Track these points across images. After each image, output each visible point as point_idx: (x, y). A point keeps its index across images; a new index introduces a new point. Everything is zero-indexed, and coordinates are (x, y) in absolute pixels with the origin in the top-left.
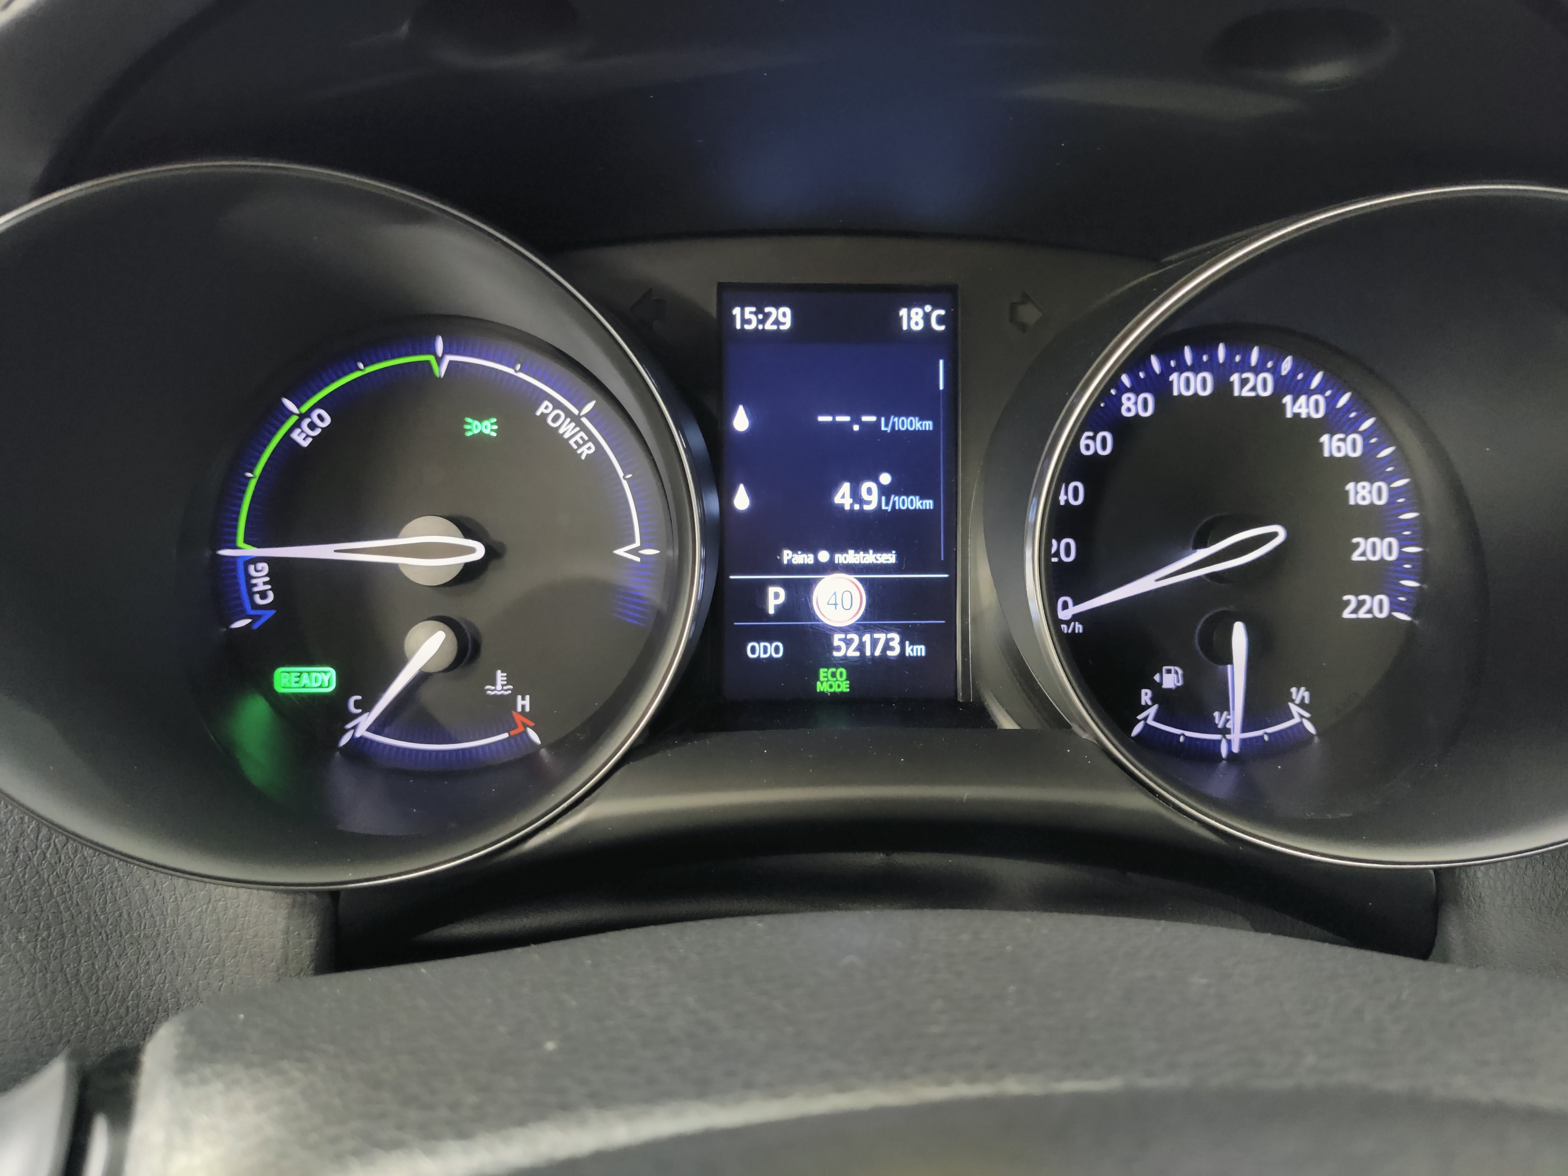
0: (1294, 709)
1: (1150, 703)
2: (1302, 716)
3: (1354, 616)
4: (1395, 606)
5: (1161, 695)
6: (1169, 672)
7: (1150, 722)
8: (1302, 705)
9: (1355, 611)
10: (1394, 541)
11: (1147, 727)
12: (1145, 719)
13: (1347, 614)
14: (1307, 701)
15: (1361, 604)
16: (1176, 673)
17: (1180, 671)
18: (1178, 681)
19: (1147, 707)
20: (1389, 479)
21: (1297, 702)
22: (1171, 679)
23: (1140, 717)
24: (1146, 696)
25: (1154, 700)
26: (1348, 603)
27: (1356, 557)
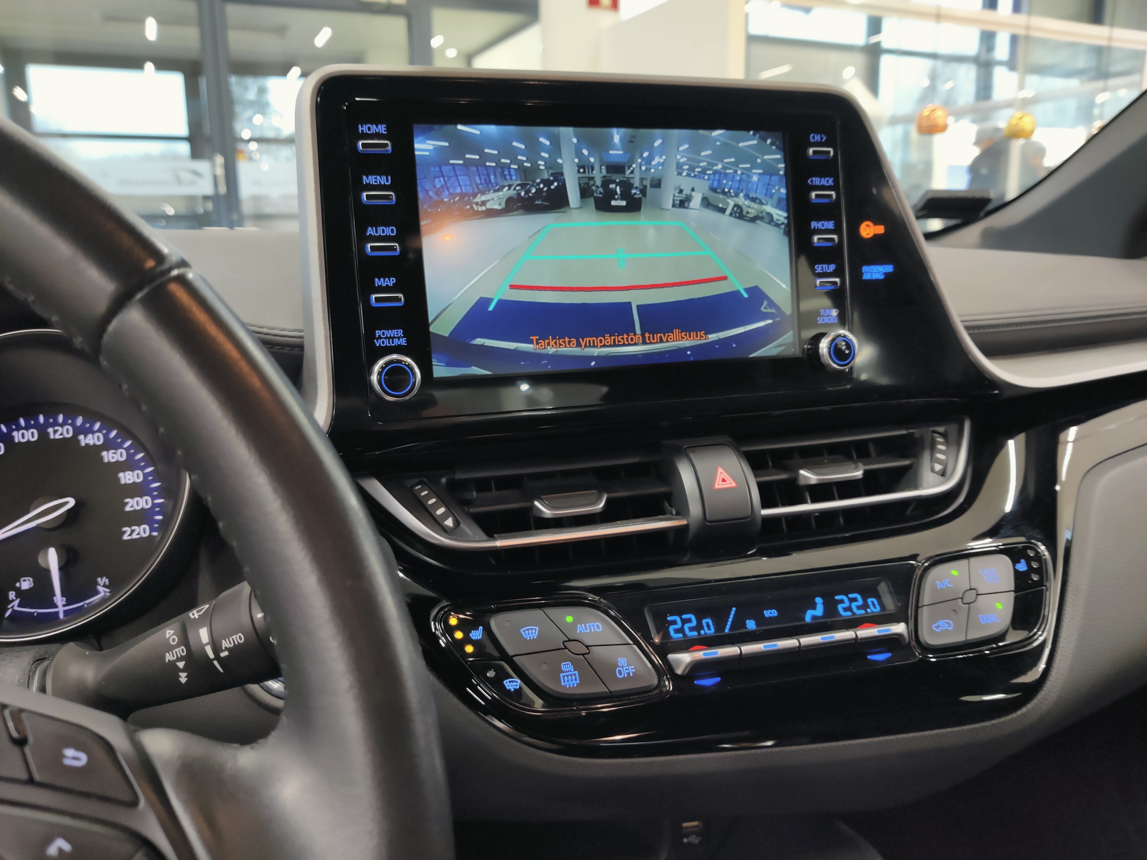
0: (100, 588)
1: (14, 598)
2: (105, 592)
3: (130, 538)
4: (152, 530)
5: (20, 593)
6: (24, 580)
7: (16, 608)
8: (104, 586)
9: (130, 535)
10: (149, 498)
11: (14, 612)
12: (13, 607)
13: (126, 537)
14: (107, 583)
15: (133, 531)
16: (29, 580)
17: (31, 579)
18: (31, 585)
19: (13, 601)
20: (142, 469)
21: (102, 585)
22: (26, 584)
23: (9, 606)
24: (12, 595)
25: (17, 596)
26: (125, 532)
27: (128, 508)
